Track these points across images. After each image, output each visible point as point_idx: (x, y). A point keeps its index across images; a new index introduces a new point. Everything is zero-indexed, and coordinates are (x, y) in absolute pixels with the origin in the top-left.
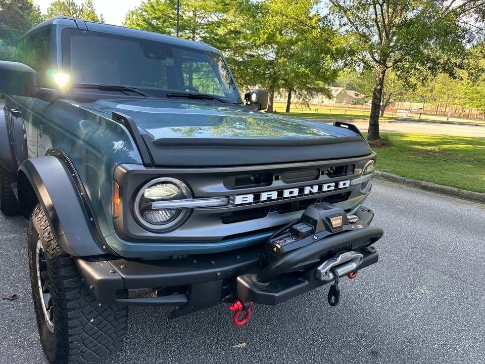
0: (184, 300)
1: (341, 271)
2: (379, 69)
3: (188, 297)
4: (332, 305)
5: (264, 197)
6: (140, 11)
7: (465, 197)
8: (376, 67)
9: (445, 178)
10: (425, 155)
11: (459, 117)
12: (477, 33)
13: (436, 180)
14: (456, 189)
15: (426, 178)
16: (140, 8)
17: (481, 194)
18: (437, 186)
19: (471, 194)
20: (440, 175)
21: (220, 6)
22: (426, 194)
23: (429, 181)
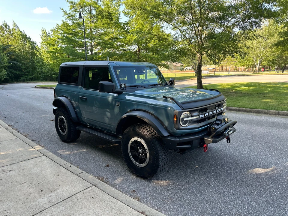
0: (190, 146)
1: (230, 133)
2: (199, 55)
3: (191, 145)
4: (228, 143)
5: (206, 115)
6: (56, 30)
7: (249, 112)
8: (197, 55)
9: (239, 104)
10: (226, 95)
11: (234, 71)
12: (241, 36)
13: (235, 106)
14: (245, 109)
15: (231, 105)
16: (56, 28)
17: (255, 109)
18: (236, 108)
19: (251, 110)
20: (236, 103)
21: (106, 26)
22: (232, 112)
23: (232, 107)
